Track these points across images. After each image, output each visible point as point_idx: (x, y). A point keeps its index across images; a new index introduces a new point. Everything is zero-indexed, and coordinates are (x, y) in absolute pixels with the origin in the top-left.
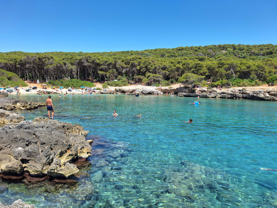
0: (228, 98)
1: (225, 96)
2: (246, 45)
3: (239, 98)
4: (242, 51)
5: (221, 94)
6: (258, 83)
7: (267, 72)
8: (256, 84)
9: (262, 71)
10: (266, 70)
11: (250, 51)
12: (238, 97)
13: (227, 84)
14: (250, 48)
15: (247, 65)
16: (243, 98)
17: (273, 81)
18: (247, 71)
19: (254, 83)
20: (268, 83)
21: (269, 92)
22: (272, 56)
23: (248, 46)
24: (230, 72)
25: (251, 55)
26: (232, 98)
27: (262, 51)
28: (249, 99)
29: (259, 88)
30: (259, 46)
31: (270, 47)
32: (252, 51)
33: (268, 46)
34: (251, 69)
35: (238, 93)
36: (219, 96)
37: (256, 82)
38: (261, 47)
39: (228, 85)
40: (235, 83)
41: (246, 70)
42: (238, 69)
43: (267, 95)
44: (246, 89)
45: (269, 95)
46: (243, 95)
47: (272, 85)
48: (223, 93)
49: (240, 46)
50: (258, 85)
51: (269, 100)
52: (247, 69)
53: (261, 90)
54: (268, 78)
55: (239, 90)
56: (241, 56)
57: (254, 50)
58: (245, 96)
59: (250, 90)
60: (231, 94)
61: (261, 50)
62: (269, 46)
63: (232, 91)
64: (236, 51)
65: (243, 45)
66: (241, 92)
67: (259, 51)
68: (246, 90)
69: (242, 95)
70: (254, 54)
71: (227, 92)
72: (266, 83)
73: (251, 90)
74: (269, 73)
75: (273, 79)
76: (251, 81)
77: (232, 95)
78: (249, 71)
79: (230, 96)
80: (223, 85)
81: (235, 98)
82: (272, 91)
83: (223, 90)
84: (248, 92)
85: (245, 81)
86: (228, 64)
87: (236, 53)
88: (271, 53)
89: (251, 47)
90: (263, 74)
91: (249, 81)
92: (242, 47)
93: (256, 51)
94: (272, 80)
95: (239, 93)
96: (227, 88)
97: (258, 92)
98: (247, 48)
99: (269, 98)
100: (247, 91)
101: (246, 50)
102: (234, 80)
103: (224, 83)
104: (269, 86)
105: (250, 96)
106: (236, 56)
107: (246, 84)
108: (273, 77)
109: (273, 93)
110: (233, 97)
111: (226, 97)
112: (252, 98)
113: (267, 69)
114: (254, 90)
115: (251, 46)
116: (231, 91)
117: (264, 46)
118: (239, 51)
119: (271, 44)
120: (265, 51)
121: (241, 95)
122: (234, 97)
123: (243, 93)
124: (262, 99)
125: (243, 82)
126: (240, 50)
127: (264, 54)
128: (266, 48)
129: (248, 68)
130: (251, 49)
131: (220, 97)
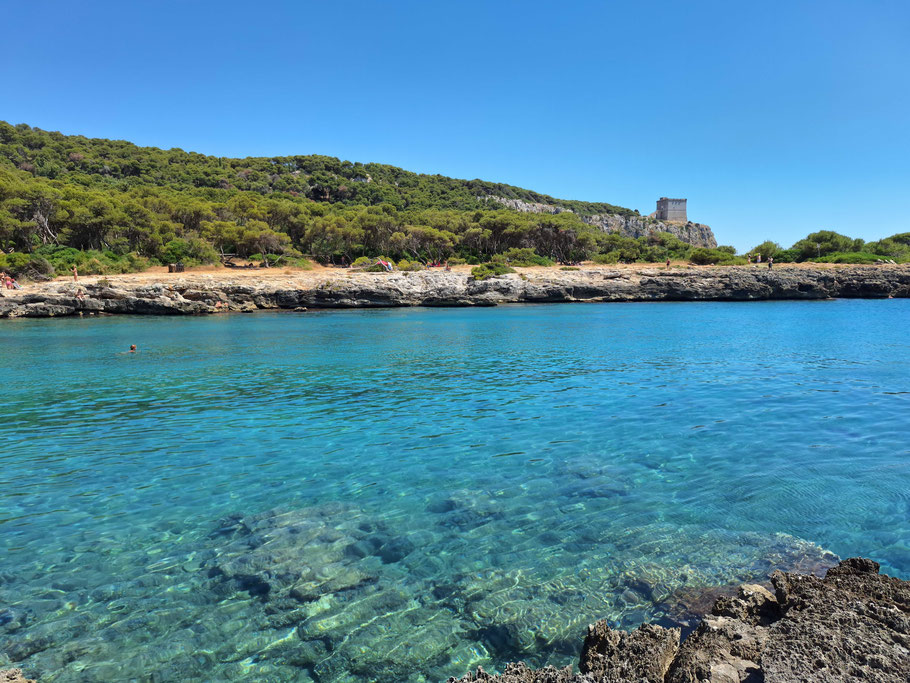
0: (59, 315)
1: (44, 309)
2: (49, 130)
3: (96, 312)
4: (36, 151)
5: (23, 303)
6: (138, 263)
7: (157, 230)
8: (131, 266)
9: (143, 226)
10: (152, 223)
11: (68, 155)
12: (92, 311)
13: (35, 265)
14: (64, 143)
15: (91, 203)
16: (108, 311)
17: (179, 258)
18: (95, 224)
19: (124, 262)
20: (165, 263)
21: (182, 291)
22: (141, 180)
23: (55, 136)
24: (33, 223)
25: (73, 169)
26: (73, 314)
27: (106, 161)
28: (128, 313)
29: (148, 280)
30: (95, 143)
31: (129, 152)
32: (75, 156)
33: (122, 147)
34: (107, 217)
35: (86, 298)
36: (21, 310)
37: (131, 260)
38: (103, 148)
39: (38, 271)
40: (60, 261)
41: (94, 220)
42: (62, 214)
43: (181, 299)
44: (113, 284)
45: (185, 297)
46: (107, 303)
47: (180, 269)
48: (34, 299)
49: (25, 131)
50: (139, 269)
51: (189, 313)
52: (96, 217)
53: (159, 285)
54: (163, 249)
55: (90, 287)
56: (40, 169)
57: (79, 154)
58: (112, 304)
59: (124, 284)
60: (65, 303)
61: (104, 155)
62: (125, 148)
63: (65, 292)
64: (15, 146)
65: (37, 129)
66: (98, 293)
67: (97, 160)
68: (111, 286)
69: (104, 304)
70: (84, 167)
71: (46, 295)
72: (160, 264)
73: (127, 285)
74: (162, 231)
75: (178, 252)
76: (114, 256)
77: (71, 305)
78: (101, 223)
79: (63, 307)
80: (21, 269)
81: (81, 313)
82: (189, 288)
83: (23, 287)
84: (121, 292)
85: (96, 257)
86: (22, 196)
87: (16, 153)
88: (135, 171)
89: (71, 143)
90: (147, 236)
91: (106, 255)
92: (36, 135)
93: (90, 159)
94: (173, 254)
95: (91, 297)
96: (39, 280)
97: (152, 292)
98: (56, 144)
99: (191, 308)
100: (115, 290)
101: (53, 148)
102: (54, 251)
103: (22, 264)
104: (170, 271)
105: (131, 306)
106: (17, 164)
107: (102, 266)
108: (177, 246)
109: (194, 291)
110: (75, 309)
111: (52, 314)
112: (139, 310)
113: (156, 220)
114: (137, 286)
115: (67, 138)
116: (60, 292)
117: (111, 147)
118: (27, 150)
119: (129, 143)
120: (116, 160)
121: (100, 304)
122: (80, 310)
123: (103, 297)
124: (171, 312)
125: (91, 260)
126: (31, 147)
127: (116, 170)
128: (117, 152)
129: (98, 212)
130: (70, 147)
131: (23, 316)
